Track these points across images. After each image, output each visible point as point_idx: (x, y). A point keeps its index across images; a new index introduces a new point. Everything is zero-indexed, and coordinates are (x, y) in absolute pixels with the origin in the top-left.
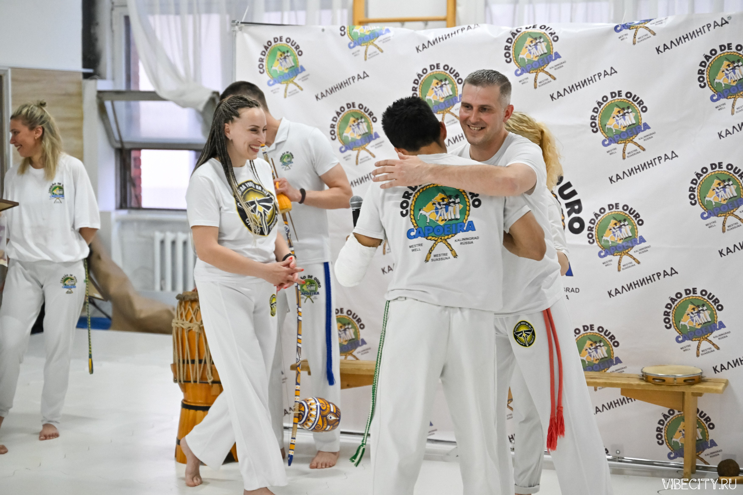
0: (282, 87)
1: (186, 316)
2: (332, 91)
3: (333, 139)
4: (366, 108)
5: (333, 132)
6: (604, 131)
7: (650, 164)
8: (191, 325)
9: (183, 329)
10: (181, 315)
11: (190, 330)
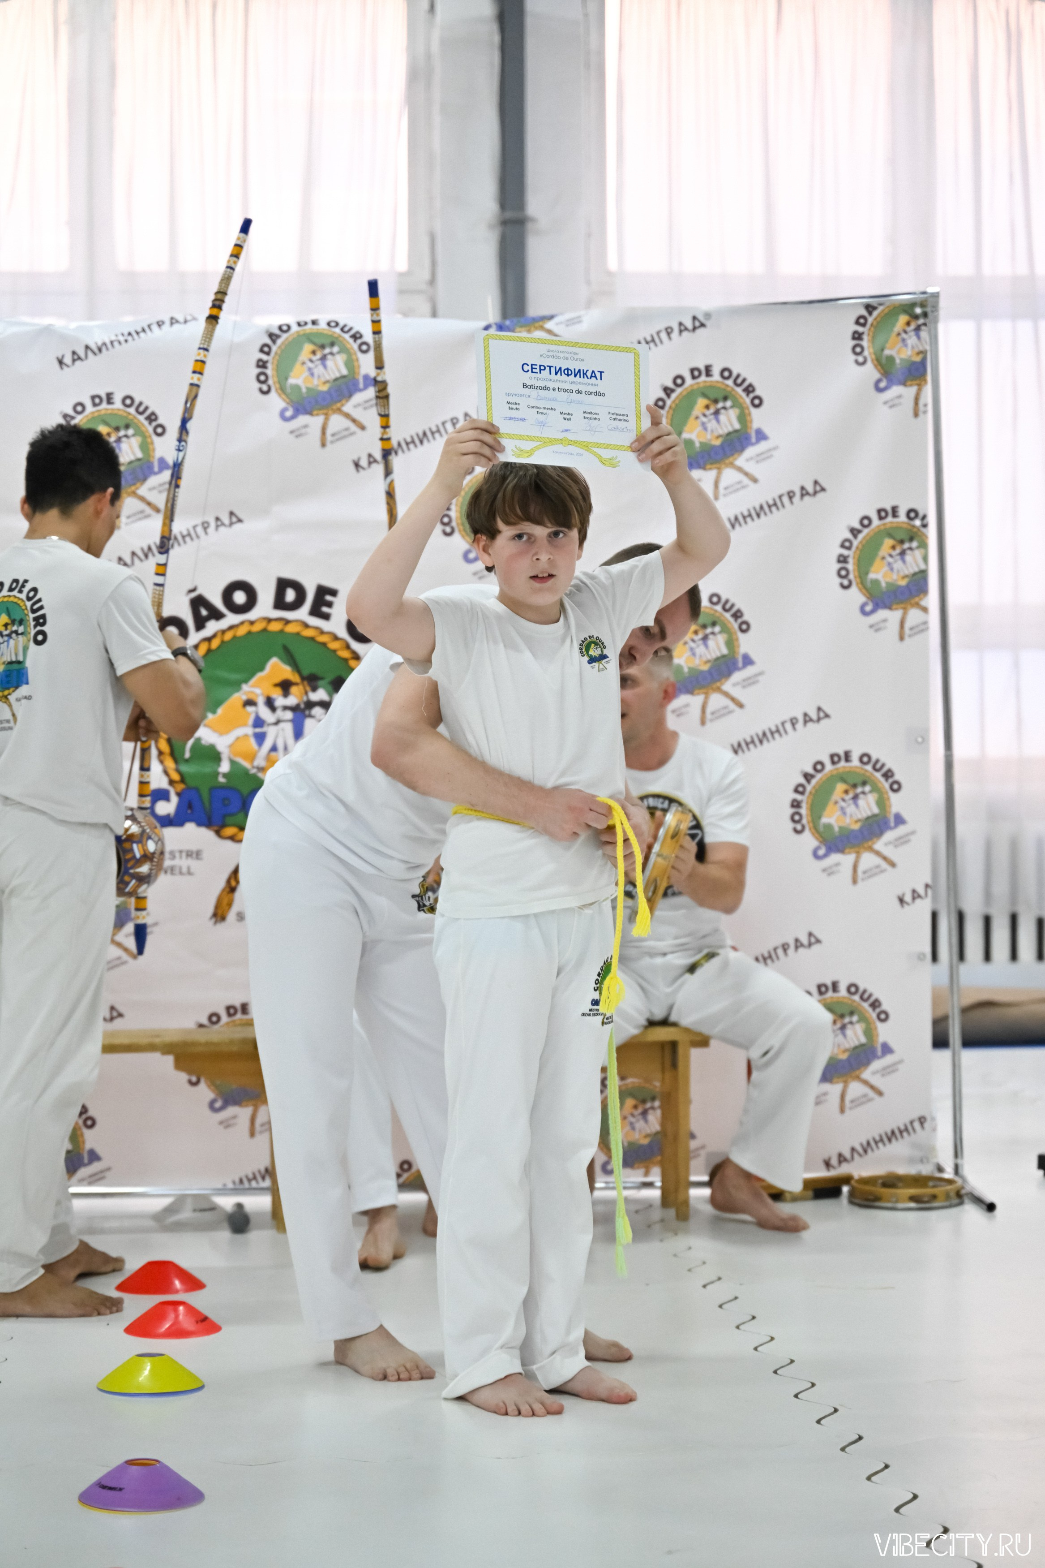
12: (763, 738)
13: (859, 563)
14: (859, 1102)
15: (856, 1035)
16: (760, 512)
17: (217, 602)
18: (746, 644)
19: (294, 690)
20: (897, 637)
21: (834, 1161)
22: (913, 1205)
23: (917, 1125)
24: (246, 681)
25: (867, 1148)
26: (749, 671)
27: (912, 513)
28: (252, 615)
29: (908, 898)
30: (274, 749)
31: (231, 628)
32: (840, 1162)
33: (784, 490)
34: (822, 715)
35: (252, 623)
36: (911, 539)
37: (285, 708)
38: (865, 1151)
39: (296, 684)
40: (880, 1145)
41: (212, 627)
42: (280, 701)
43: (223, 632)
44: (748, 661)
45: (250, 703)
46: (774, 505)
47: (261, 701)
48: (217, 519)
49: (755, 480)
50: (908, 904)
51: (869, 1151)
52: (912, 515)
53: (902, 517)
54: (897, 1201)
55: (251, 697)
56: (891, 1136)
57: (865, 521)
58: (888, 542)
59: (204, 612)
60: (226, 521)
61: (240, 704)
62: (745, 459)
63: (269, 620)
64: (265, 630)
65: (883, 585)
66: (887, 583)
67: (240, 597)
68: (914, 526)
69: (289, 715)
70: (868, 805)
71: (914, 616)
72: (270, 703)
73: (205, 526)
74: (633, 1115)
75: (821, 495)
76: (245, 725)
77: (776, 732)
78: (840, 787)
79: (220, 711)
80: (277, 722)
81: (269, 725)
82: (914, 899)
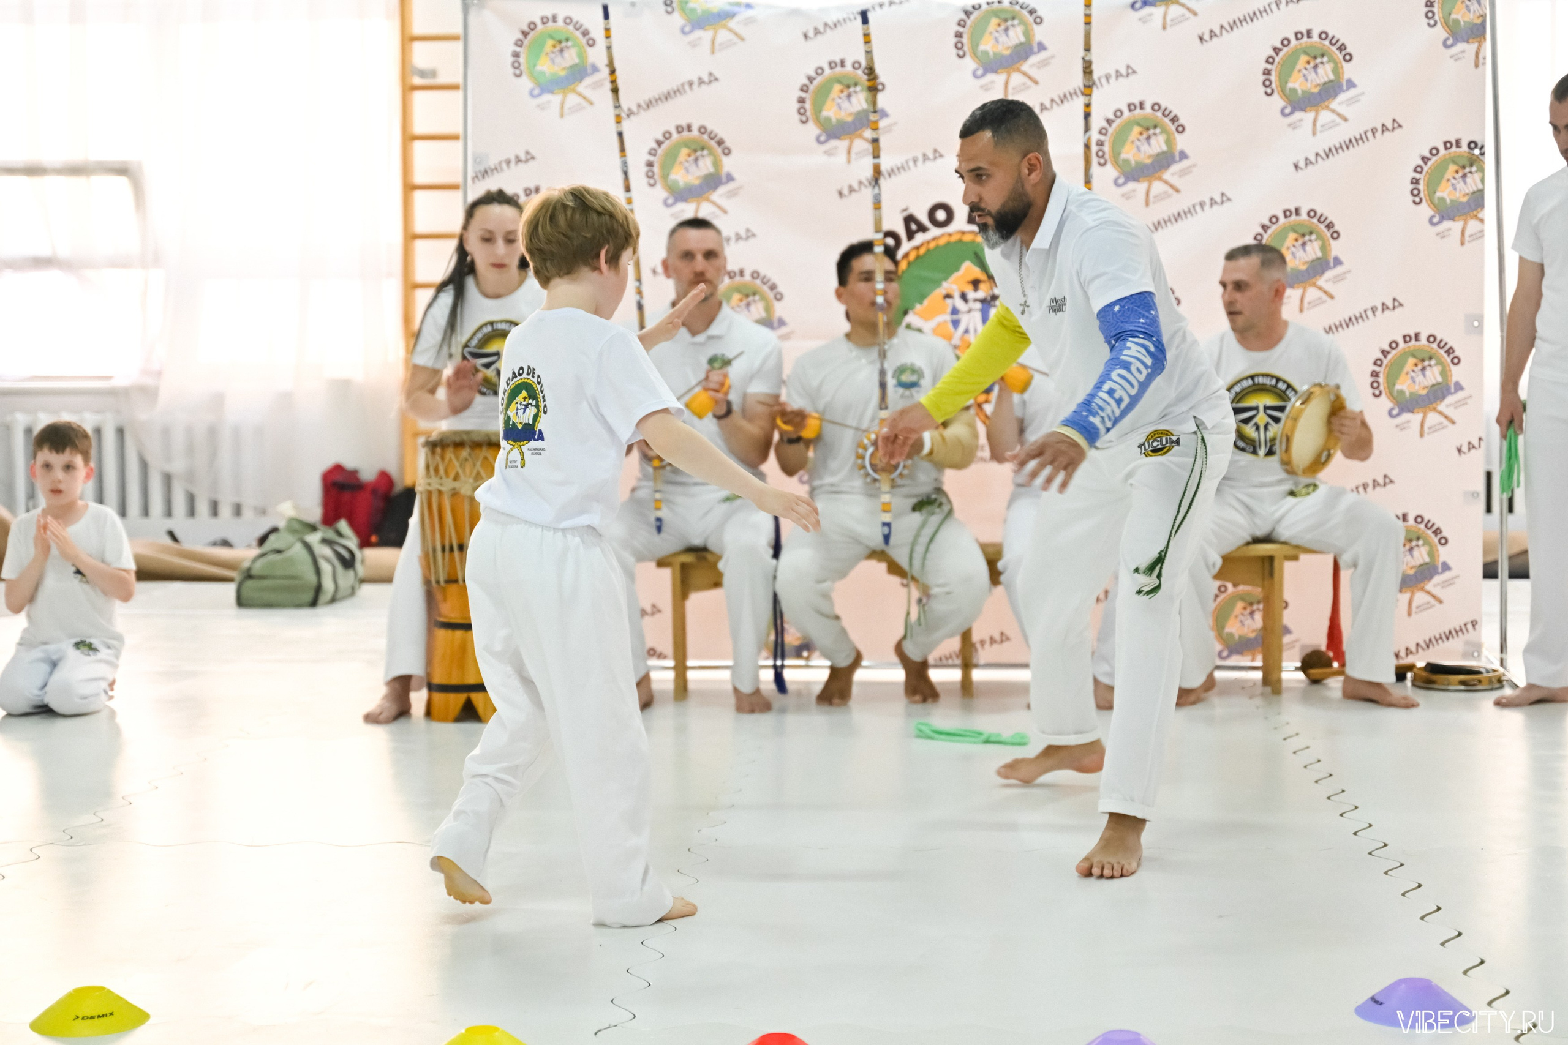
0: (555, 99)
1: (446, 472)
2: (649, 104)
3: (652, 185)
4: (711, 132)
5: (650, 174)
6: (1116, 163)
7: (1188, 213)
8: (456, 485)
9: (440, 492)
10: (436, 470)
11: (455, 494)
12: (1349, 322)
13: (1428, 185)
14: (1422, 608)
15: (1421, 555)
16: (1349, 144)
17: (924, 219)
18: (1336, 248)
19: (982, 286)
20: (1459, 242)
21: (1403, 654)
22: (1462, 687)
23: (1470, 626)
24: (946, 279)
25: (1429, 644)
26: (1339, 270)
27: (1473, 144)
28: (950, 229)
29: (1465, 448)
30: (967, 331)
31: (934, 239)
32: (1407, 655)
33: (1369, 127)
34: (1397, 304)
35: (950, 235)
36: (1471, 165)
37: (976, 300)
38: (1428, 647)
39: (984, 282)
40: (1440, 641)
41: (920, 238)
42: (971, 295)
43: (928, 242)
44: (1338, 262)
45: (948, 296)
46: (1361, 139)
47: (957, 295)
48: (924, 155)
49: (1346, 120)
50: (1464, 453)
51: (1431, 646)
52: (1472, 145)
53: (1464, 147)
54: (1449, 684)
55: (950, 292)
56: (1449, 635)
57: (1434, 151)
58: (1452, 168)
59: (914, 227)
60: (931, 155)
61: (941, 298)
62: (1338, 103)
63: (963, 233)
64: (960, 241)
65: (1448, 201)
66: (1452, 201)
67: (941, 215)
68: (1473, 155)
69: (978, 305)
70: (1433, 375)
71: (1473, 226)
72: (964, 297)
73: (915, 161)
74: (1242, 614)
75: (1398, 131)
76: (943, 312)
77: (1359, 318)
78: (1411, 361)
79: (926, 302)
80: (970, 311)
81: (963, 313)
82: (1469, 449)
